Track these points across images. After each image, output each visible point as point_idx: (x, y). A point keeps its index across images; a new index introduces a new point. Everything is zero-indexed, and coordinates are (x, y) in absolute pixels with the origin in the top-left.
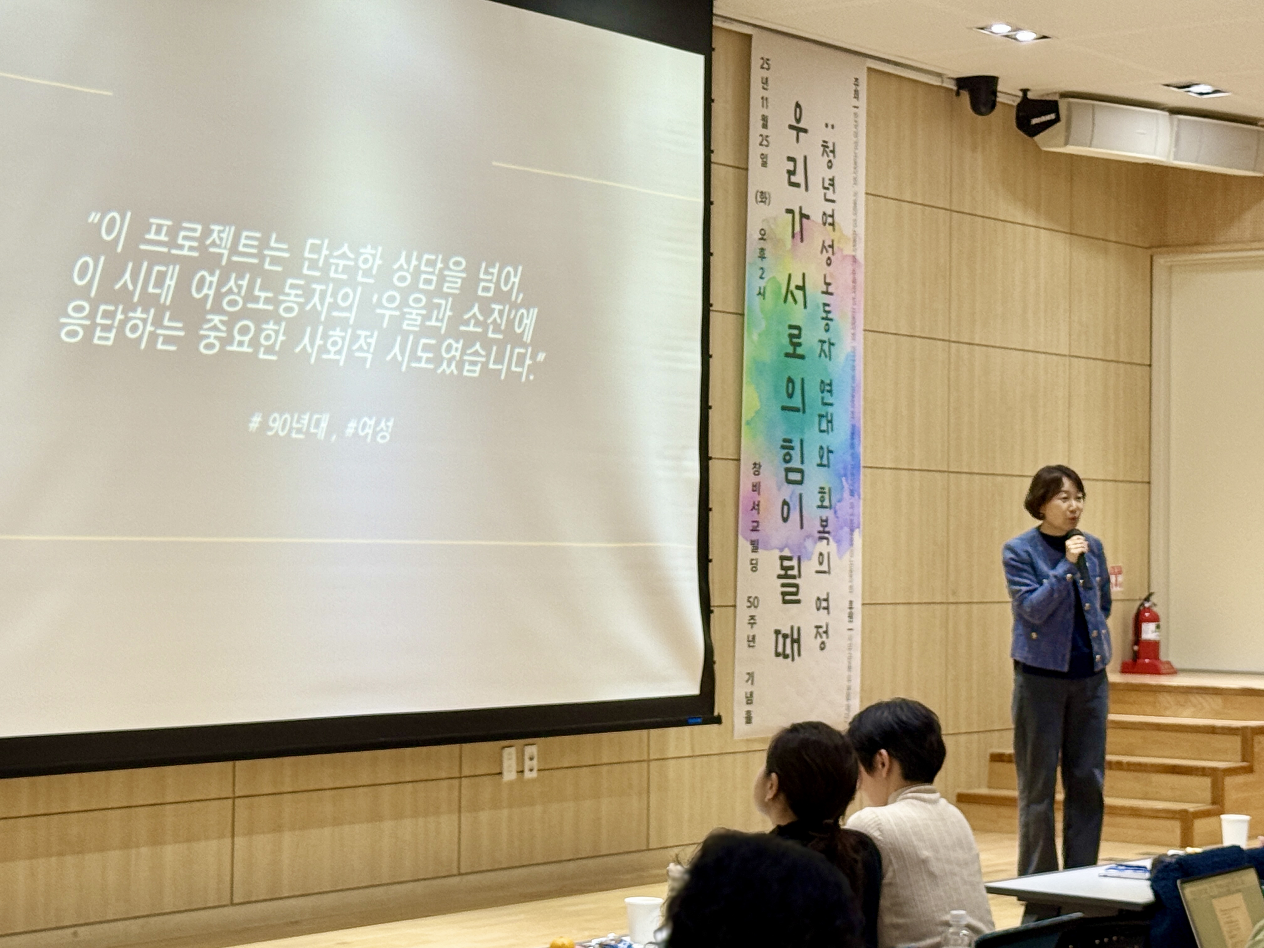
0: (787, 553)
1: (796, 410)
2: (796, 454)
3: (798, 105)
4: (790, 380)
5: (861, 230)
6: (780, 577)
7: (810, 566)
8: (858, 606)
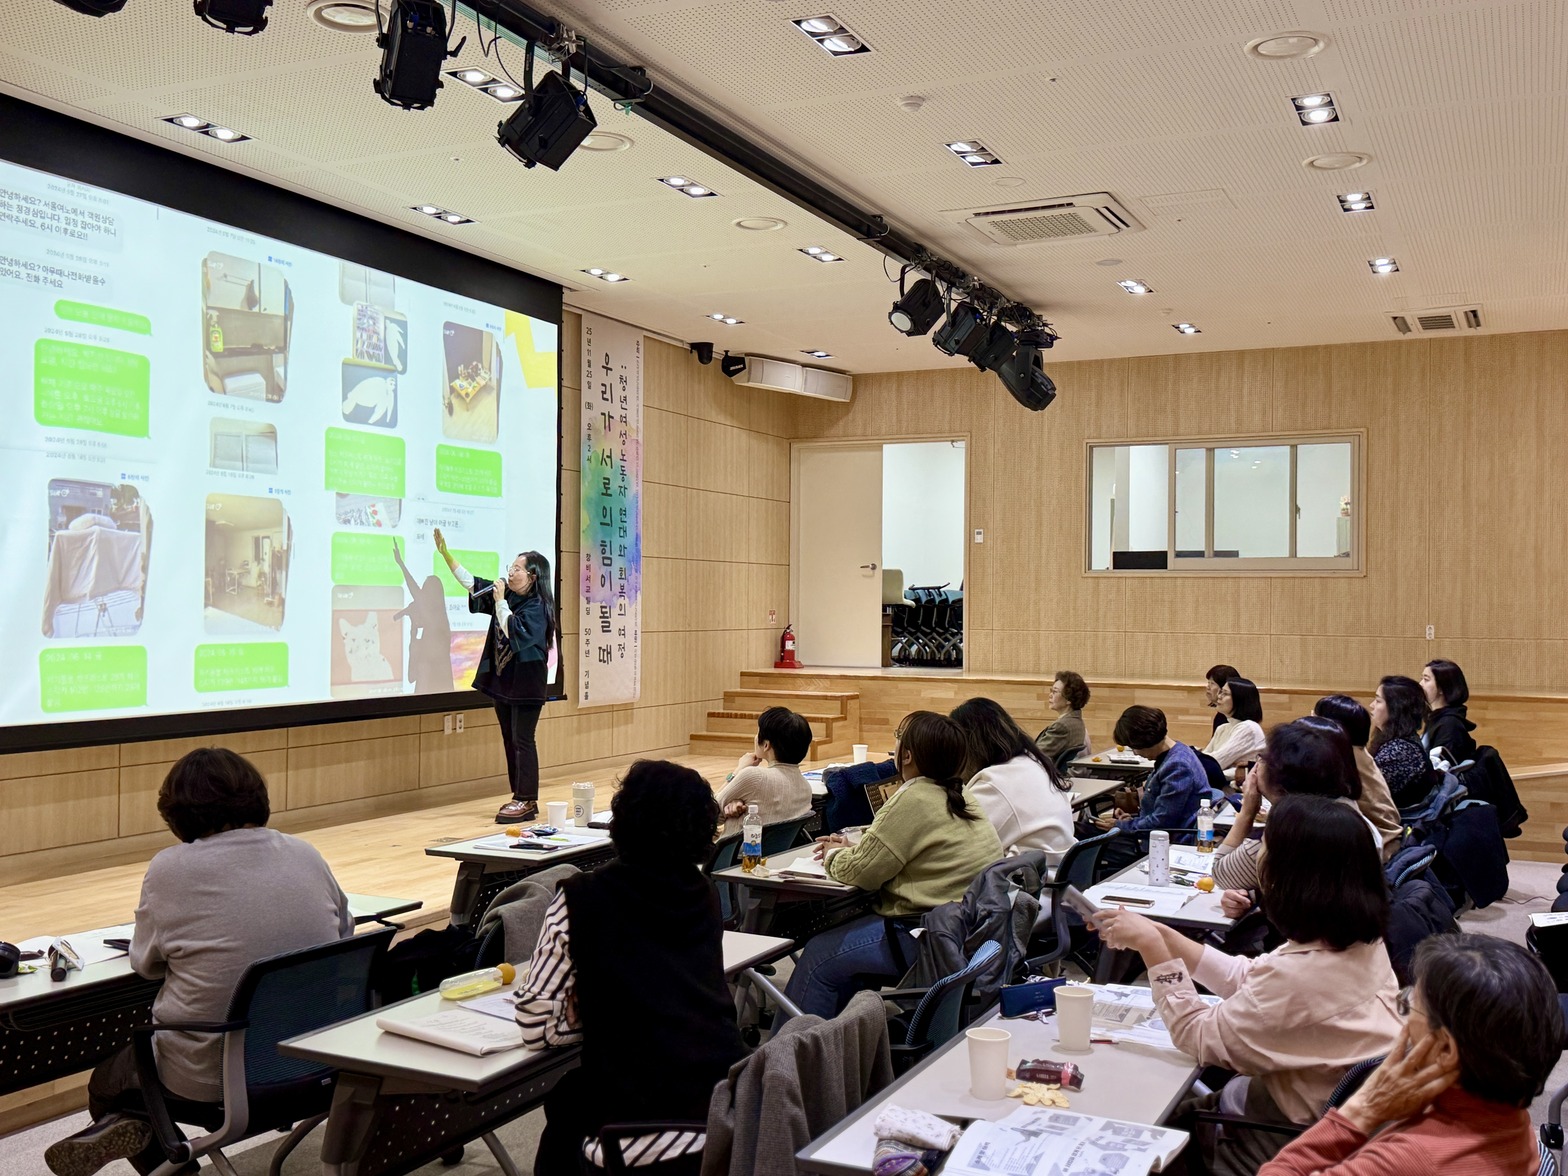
0: (604, 604)
1: (607, 525)
2: (608, 549)
3: (607, 355)
4: (604, 508)
5: (641, 426)
6: (601, 617)
7: (615, 611)
8: (639, 633)
